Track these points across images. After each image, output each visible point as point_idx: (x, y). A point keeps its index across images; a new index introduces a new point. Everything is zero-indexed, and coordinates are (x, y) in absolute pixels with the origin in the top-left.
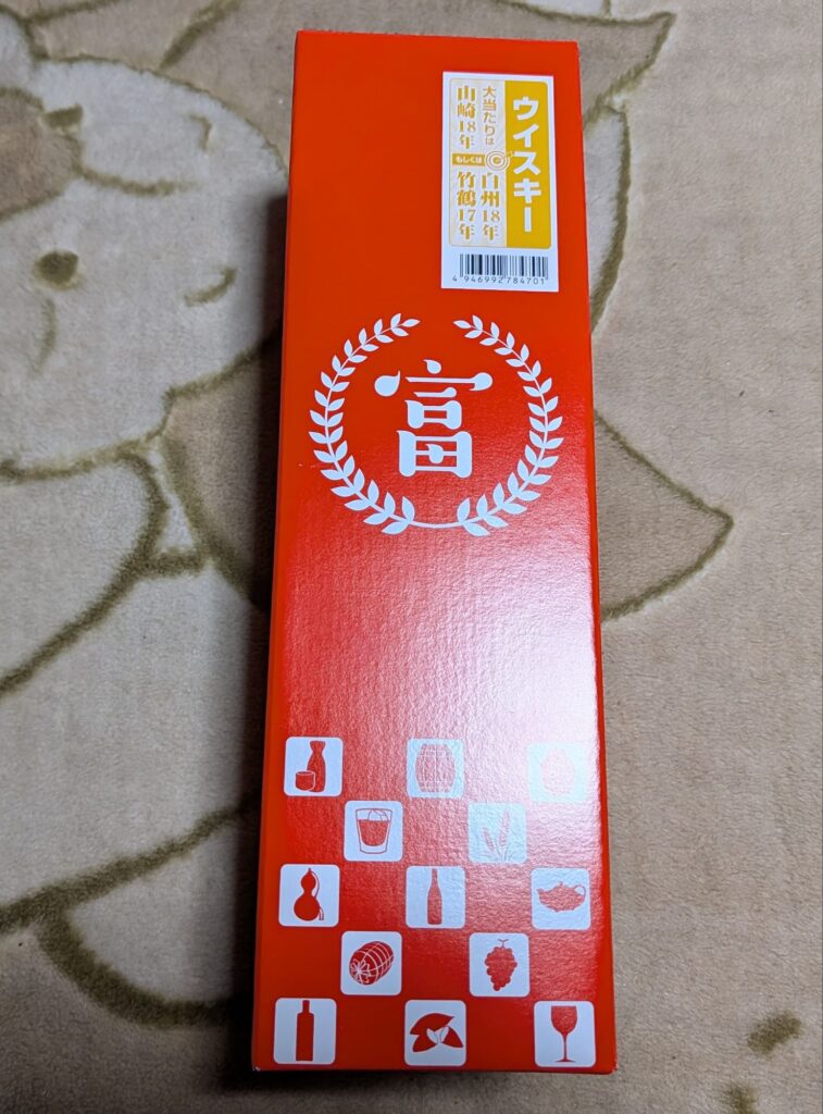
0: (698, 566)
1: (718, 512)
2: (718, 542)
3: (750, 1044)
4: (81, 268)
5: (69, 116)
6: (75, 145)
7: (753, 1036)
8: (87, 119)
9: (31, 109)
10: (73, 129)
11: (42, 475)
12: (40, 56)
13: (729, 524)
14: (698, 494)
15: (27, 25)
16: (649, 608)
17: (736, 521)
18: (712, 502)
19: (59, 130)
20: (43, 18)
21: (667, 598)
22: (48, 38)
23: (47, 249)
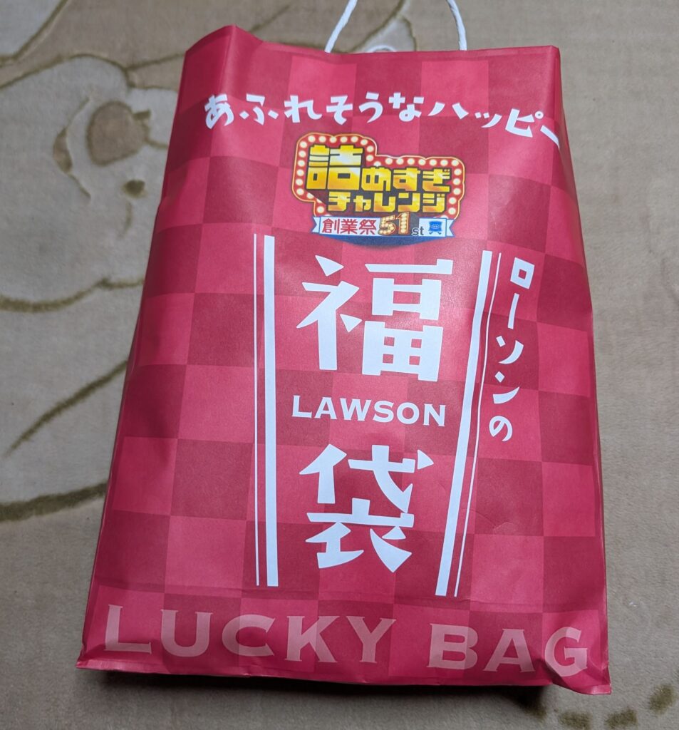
4: (146, 188)
5: (144, 115)
6: (146, 129)
8: (153, 116)
9: (126, 111)
10: (146, 121)
11: (121, 286)
12: (131, 85)
15: (126, 71)
19: (139, 122)
20: (134, 67)
22: (136, 77)
23: (130, 178)
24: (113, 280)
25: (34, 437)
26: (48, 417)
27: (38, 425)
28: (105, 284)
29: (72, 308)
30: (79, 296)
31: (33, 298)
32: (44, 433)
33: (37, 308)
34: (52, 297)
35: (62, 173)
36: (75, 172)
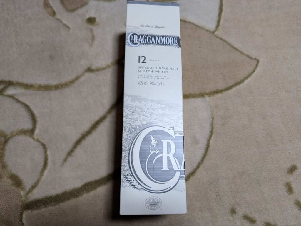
0: (254, 71)
1: (255, 59)
2: (257, 65)
3: (288, 173)
4: (97, 20)
7: (288, 171)
13: (258, 61)
14: (250, 55)
16: (246, 82)
17: (260, 60)
18: (254, 57)
21: (249, 79)
23: (88, 17)
24: (93, 67)
25: (74, 154)
26: (78, 142)
27: (75, 147)
28: (89, 70)
29: (76, 84)
30: (77, 78)
31: (53, 82)
32: (79, 150)
33: (57, 87)
34: (64, 80)
35: (52, 18)
36: (58, 16)
